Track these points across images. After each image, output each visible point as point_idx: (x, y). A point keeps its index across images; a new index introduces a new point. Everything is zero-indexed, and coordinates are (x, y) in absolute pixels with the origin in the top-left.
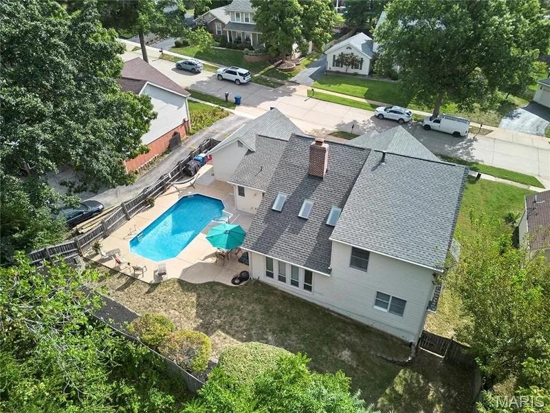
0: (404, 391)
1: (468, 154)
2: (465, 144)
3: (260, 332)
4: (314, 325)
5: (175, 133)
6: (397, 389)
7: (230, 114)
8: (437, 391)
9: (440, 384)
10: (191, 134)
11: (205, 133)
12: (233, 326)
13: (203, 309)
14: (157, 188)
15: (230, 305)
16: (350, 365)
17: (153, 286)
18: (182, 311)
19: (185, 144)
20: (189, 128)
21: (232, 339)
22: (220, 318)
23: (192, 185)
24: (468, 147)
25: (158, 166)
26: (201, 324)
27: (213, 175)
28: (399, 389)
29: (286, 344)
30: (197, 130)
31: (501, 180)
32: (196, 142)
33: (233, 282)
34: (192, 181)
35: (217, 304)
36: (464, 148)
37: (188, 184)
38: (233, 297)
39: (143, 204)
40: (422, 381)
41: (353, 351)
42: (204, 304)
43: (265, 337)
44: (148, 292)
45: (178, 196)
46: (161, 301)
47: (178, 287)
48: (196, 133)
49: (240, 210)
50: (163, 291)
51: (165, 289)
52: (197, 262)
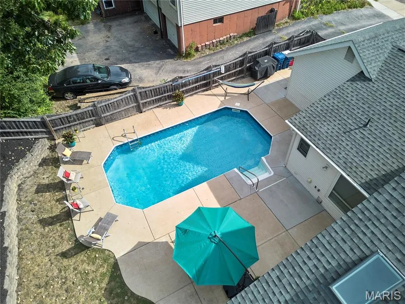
5: (272, 11)
7: (367, 6)
10: (294, 18)
11: (314, 22)
14: (197, 81)
17: (80, 246)
19: (279, 30)
20: (295, 8)
23: (248, 94)
25: (227, 49)
27: (286, 88)
30: (307, 15)
34: (252, 88)
37: (245, 90)
39: (169, 97)
44: (64, 255)
45: (219, 103)
46: (65, 287)
47: (103, 275)
48: (303, 19)
49: (289, 172)
50: (80, 268)
51: (86, 266)
52: (163, 240)
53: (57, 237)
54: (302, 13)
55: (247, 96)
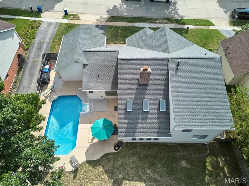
0: (212, 168)
1: (177, 13)
2: (173, 6)
3: (143, 171)
4: (164, 155)
5: (19, 55)
6: (209, 169)
7: (41, 23)
8: (222, 161)
9: (222, 156)
10: (27, 50)
11: (36, 45)
12: (129, 175)
13: (110, 173)
15: (121, 164)
16: (188, 168)
17: (75, 172)
18: (100, 179)
20: (24, 46)
21: (133, 182)
22: (120, 174)
24: (175, 8)
25: (21, 82)
26: (113, 182)
28: (210, 168)
29: (157, 172)
30: (29, 44)
31: (197, 27)
32: (35, 55)
33: (116, 150)
35: (115, 166)
36: (173, 10)
38: (121, 158)
40: (215, 159)
41: (186, 160)
42: (108, 170)
43: (147, 173)
44: (75, 177)
45: (49, 102)
46: (85, 179)
47: (89, 166)
48: (30, 47)
49: (92, 99)
50: (82, 173)
51: (83, 171)
52: (89, 145)
53: (67, 179)
54: (26, 45)
55: (53, 92)
